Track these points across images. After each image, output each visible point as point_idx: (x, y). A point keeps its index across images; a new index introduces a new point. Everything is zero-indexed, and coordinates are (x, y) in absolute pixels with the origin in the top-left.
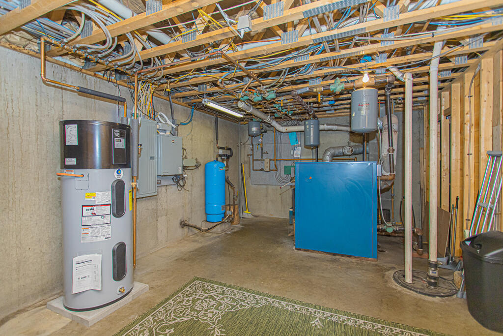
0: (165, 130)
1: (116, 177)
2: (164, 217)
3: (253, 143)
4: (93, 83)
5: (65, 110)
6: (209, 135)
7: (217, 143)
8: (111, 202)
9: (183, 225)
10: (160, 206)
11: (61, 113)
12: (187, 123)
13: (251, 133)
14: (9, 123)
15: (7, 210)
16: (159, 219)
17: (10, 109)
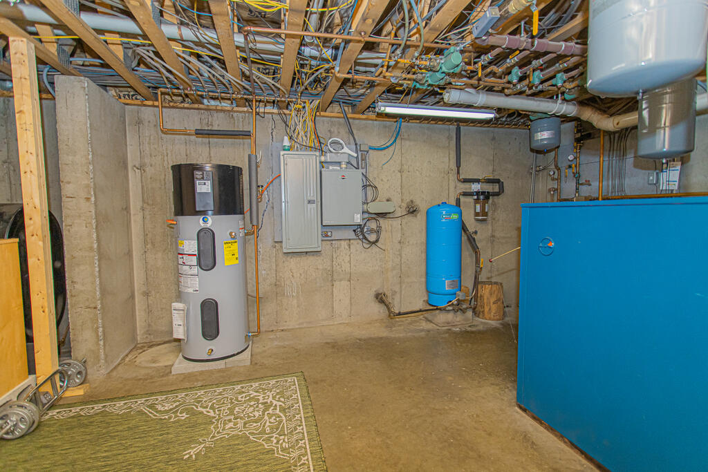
0: (340, 162)
1: (203, 225)
2: (345, 283)
3: (559, 165)
4: (241, 120)
5: (212, 155)
6: (445, 159)
7: (458, 173)
8: (196, 253)
9: (380, 298)
10: (338, 267)
11: (209, 159)
12: (388, 147)
13: (534, 145)
14: (165, 175)
15: (167, 251)
16: (337, 284)
17: (166, 162)
